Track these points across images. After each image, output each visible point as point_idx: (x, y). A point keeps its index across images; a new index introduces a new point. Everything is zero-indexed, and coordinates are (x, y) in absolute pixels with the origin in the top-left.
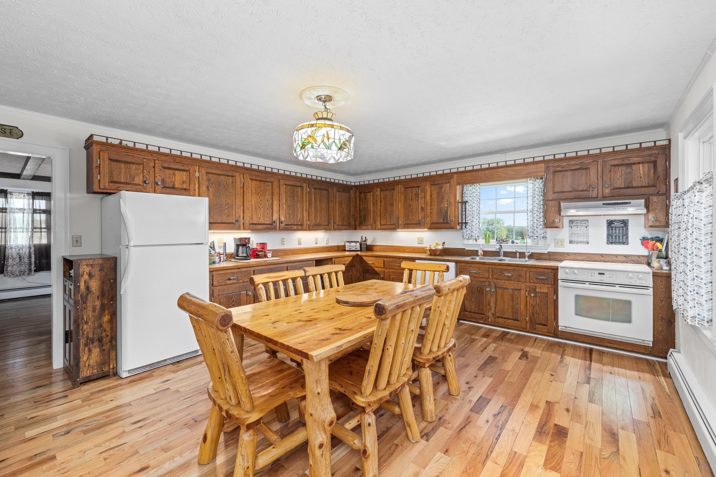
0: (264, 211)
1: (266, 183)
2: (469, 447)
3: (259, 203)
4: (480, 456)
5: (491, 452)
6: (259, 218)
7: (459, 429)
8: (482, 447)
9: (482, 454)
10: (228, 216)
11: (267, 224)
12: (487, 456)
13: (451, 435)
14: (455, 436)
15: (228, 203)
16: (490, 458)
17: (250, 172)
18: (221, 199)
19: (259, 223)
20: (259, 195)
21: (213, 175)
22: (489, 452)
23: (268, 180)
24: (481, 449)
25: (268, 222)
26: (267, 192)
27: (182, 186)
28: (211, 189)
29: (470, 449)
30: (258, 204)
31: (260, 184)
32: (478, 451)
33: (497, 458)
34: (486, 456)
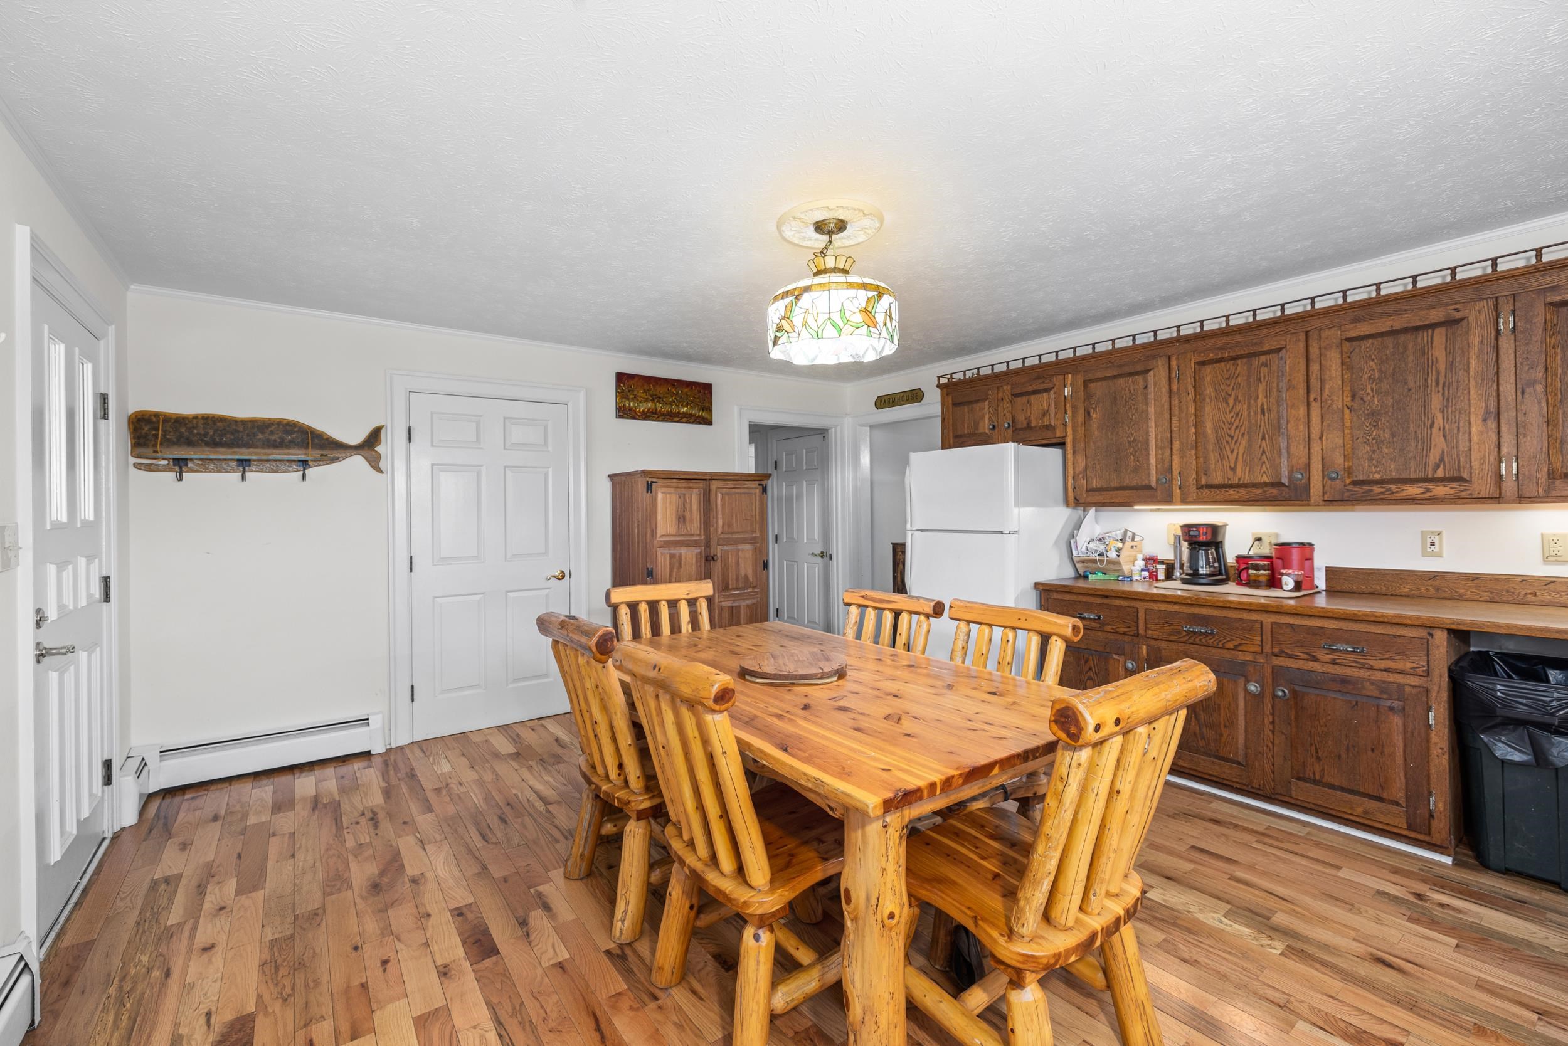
0: (1249, 447)
1: (1255, 362)
2: (542, 1007)
3: (1231, 424)
4: (510, 1010)
5: (500, 1036)
6: (1233, 469)
7: (599, 1014)
8: (524, 1029)
9: (511, 1017)
10: (1136, 470)
11: (1265, 484)
12: (499, 1023)
13: (593, 993)
14: (586, 997)
15: (1135, 440)
16: (491, 1025)
17: (1201, 343)
18: (1117, 433)
19: (1232, 482)
20: (1231, 401)
21: (1099, 384)
22: (503, 1033)
23: (1266, 348)
24: (520, 1023)
25: (1265, 479)
26: (1261, 388)
27: (1043, 422)
28: (1094, 416)
29: (537, 1004)
30: (1228, 426)
31: (1232, 368)
32: (521, 1015)
33: (482, 1037)
34: (502, 1020)
